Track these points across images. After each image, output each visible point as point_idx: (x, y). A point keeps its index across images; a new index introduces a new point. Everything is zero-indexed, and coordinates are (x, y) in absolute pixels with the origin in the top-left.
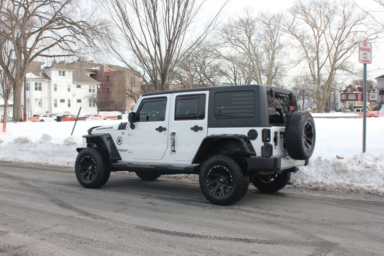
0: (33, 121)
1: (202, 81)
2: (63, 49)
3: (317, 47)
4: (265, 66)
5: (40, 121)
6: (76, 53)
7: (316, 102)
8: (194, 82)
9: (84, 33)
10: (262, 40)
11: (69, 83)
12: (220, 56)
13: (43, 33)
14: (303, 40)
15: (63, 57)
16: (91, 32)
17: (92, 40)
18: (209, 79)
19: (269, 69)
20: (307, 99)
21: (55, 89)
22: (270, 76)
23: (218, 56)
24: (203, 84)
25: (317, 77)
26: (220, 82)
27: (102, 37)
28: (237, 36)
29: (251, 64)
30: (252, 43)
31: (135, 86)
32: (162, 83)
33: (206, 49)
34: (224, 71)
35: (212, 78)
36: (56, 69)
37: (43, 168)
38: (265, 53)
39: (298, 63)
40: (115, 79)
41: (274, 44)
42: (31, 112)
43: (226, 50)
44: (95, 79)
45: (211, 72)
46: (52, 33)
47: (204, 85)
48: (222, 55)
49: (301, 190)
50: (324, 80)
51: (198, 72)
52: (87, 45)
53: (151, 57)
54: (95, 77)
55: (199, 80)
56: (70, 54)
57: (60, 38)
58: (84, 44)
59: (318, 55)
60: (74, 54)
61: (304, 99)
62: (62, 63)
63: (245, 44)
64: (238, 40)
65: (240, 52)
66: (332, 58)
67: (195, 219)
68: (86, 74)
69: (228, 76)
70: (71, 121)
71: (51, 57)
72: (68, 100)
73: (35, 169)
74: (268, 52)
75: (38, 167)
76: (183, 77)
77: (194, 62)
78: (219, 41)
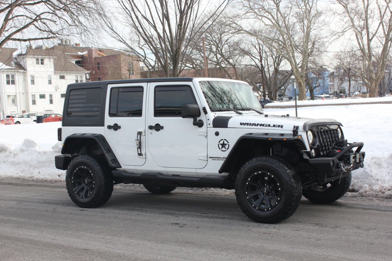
0: (6, 124)
1: (219, 63)
2: (40, 30)
3: (365, 13)
4: (299, 41)
5: (16, 123)
6: (57, 35)
7: (367, 83)
8: (208, 65)
9: (67, 8)
10: (294, 7)
11: (50, 74)
12: (241, 30)
13: (14, 11)
14: (347, 5)
15: (41, 40)
16: (75, 7)
17: (77, 16)
18: (228, 60)
19: (304, 44)
20: (353, 80)
21: (33, 82)
22: (306, 53)
23: (239, 31)
24: (220, 67)
25: (367, 51)
26: (242, 64)
27: (89, 13)
28: (262, 4)
29: (281, 38)
30: (281, 12)
31: (133, 74)
32: (174, 67)
33: (222, 23)
34: (246, 49)
35: (232, 59)
36: (32, 56)
37: (27, 183)
38: (298, 24)
39: (341, 34)
40: (107, 66)
41: (310, 11)
42: (3, 112)
43: (248, 23)
44: (82, 66)
45: (230, 51)
46: (25, 10)
47: (222, 68)
48: (243, 29)
49: (371, 199)
50: (375, 55)
51: (213, 52)
52: (71, 24)
53: (158, 34)
54: (82, 64)
55: (215, 62)
56: (50, 37)
57: (36, 16)
58: (66, 23)
59: (367, 22)
60: (55, 36)
61: (350, 81)
62: (39, 48)
63: (273, 14)
64: (263, 8)
65: (267, 23)
66: (386, 26)
67: (239, 243)
68: (72, 62)
69: (252, 56)
70: (55, 122)
71: (25, 40)
72: (50, 95)
73: (17, 185)
74: (302, 23)
75: (21, 183)
76: (194, 59)
77: (208, 40)
78: (239, 11)
